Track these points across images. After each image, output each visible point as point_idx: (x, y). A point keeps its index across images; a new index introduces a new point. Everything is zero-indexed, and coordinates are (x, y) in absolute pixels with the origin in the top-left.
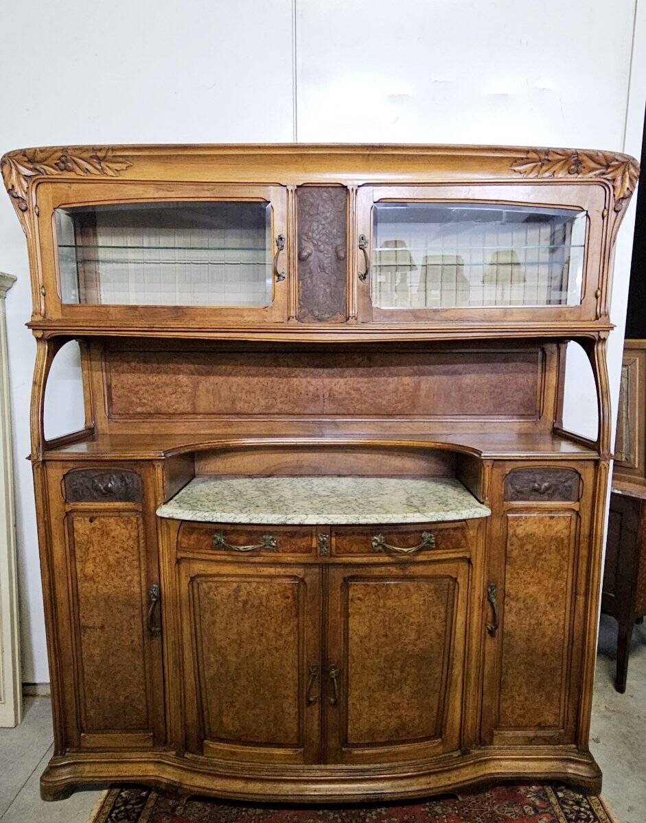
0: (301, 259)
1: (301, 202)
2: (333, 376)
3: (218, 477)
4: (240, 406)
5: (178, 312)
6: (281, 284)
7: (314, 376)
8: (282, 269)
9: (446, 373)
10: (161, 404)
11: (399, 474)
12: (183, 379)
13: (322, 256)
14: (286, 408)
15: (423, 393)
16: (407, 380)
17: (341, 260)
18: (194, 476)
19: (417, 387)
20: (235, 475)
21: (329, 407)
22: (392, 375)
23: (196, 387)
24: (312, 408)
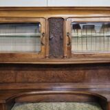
0: (50, 39)
1: (50, 22)
2: (59, 70)
3: (22, 103)
4: (30, 80)
5: (11, 55)
6: (44, 47)
7: (53, 70)
8: (44, 42)
9: (93, 69)
10: (5, 80)
11: (79, 101)
12: (13, 72)
13: (56, 38)
14: (44, 80)
15: (86, 75)
16: (82, 71)
17: (62, 39)
18: (15, 103)
19: (85, 73)
20: (28, 102)
21: (58, 80)
22: (77, 70)
23: (16, 74)
24: (53, 80)
